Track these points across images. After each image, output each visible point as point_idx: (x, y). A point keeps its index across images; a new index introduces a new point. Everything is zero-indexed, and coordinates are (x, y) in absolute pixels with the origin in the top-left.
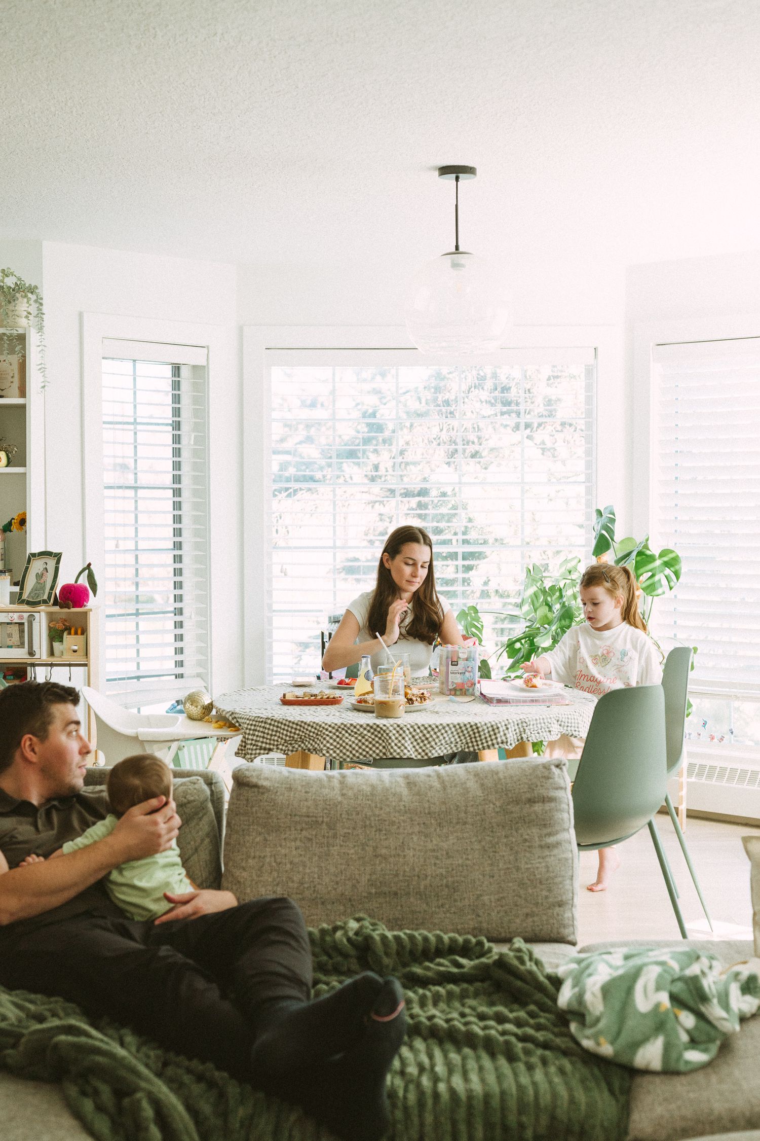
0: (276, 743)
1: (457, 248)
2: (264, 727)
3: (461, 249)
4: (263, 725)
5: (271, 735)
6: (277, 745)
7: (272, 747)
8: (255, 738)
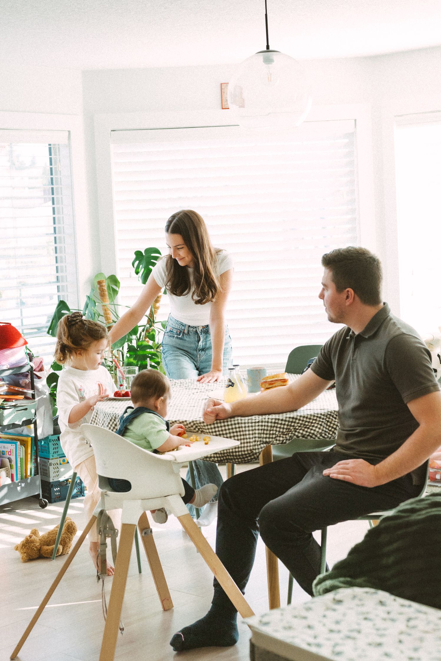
0: (274, 436)
1: (268, 47)
2: (262, 426)
3: (271, 48)
4: (260, 424)
5: (270, 431)
6: (275, 438)
7: (271, 440)
8: (257, 435)
